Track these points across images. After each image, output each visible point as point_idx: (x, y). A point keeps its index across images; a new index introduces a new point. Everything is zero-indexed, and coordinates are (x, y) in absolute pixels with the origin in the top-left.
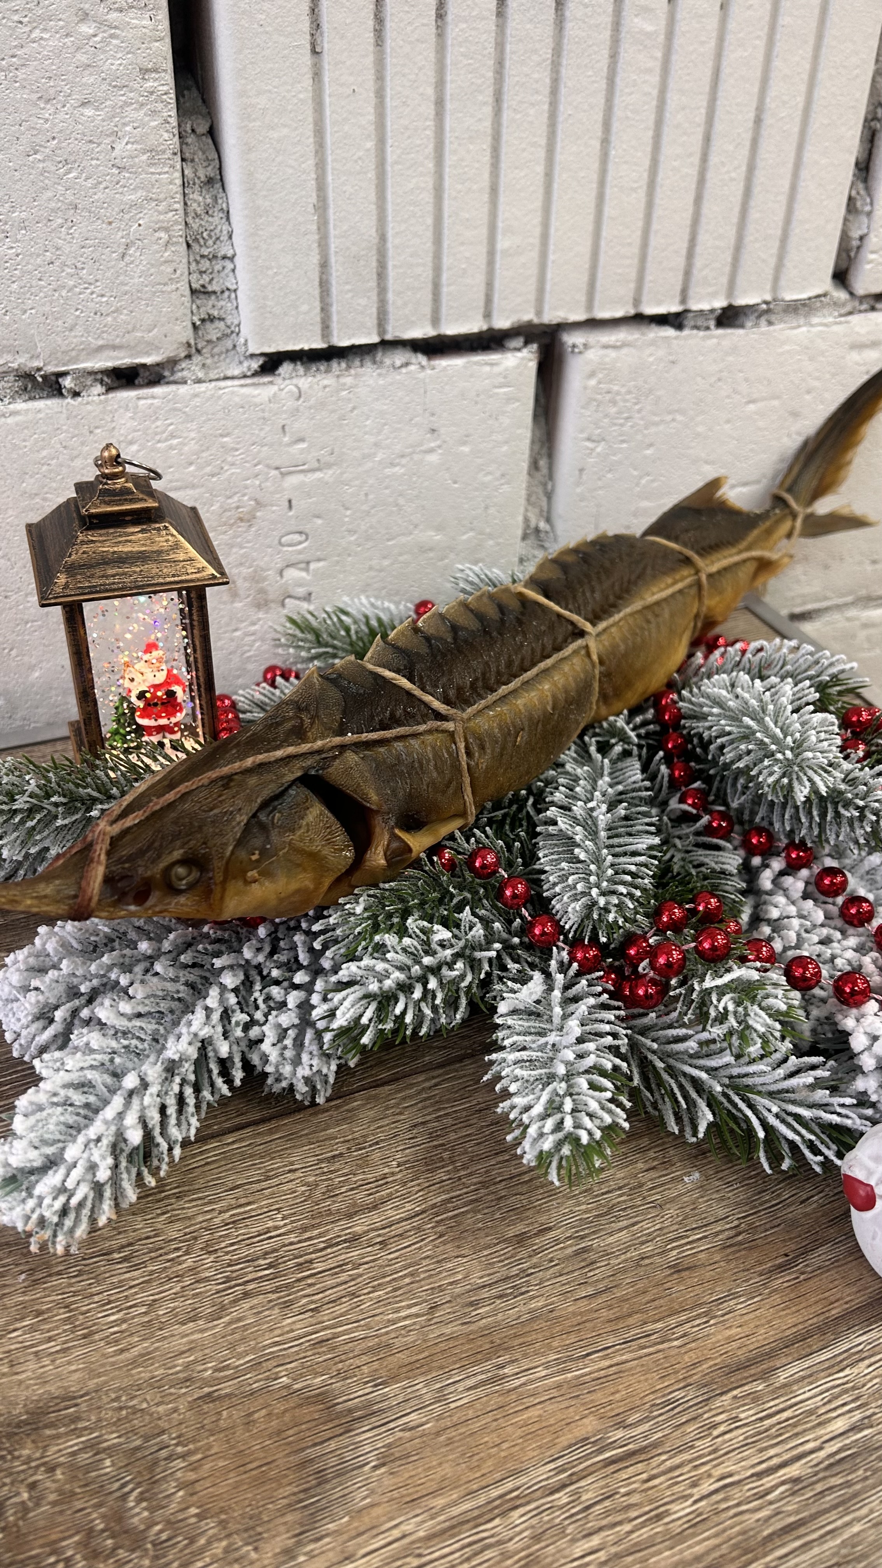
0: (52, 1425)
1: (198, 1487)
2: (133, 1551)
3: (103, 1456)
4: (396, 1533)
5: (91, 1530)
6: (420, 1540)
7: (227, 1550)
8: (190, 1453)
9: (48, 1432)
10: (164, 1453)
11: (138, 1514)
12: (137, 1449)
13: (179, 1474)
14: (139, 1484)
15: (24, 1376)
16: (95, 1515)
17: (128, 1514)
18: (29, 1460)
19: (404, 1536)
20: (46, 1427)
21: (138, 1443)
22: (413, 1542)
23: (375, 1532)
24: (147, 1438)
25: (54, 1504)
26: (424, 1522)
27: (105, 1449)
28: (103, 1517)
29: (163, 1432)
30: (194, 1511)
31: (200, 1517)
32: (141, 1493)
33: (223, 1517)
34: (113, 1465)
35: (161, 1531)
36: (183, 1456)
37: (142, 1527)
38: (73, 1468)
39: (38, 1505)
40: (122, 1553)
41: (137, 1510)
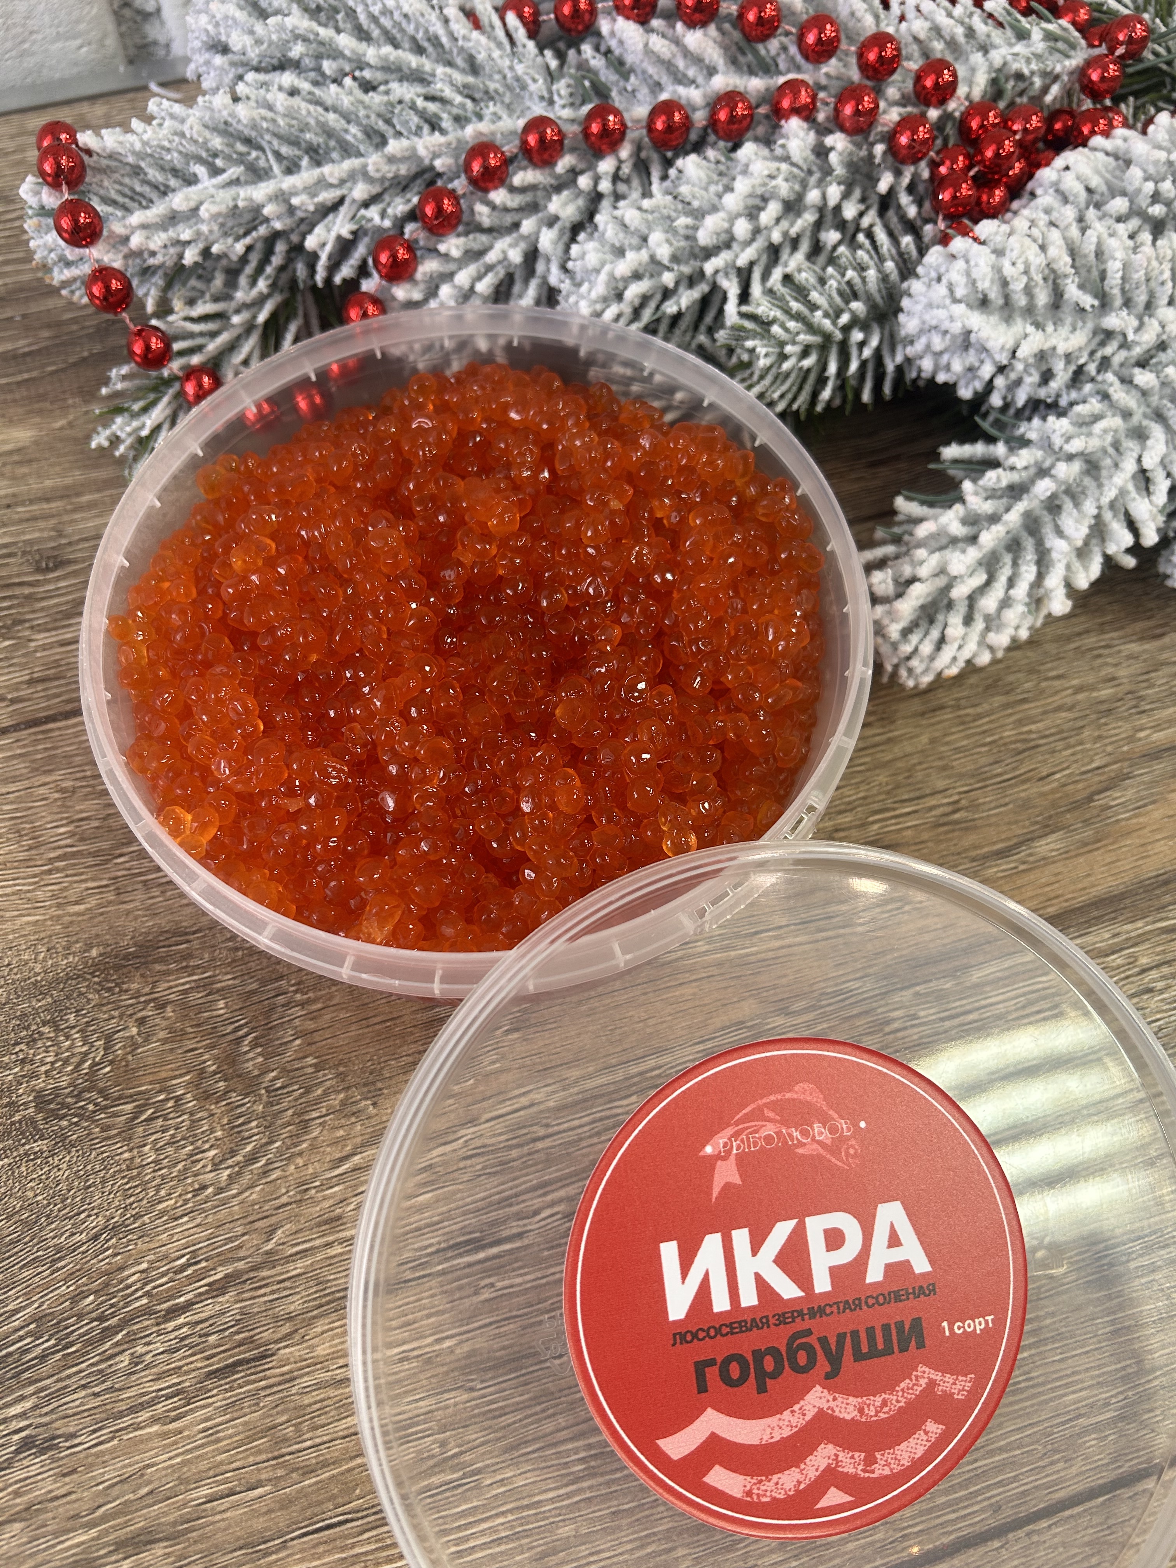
0: (162, 960)
1: (317, 1037)
2: (246, 1095)
3: (216, 997)
4: (524, 1101)
5: (203, 1071)
6: (549, 1110)
7: (343, 1103)
8: (309, 1002)
9: (158, 967)
10: (281, 999)
11: (252, 1059)
12: (253, 992)
13: (297, 1022)
14: (253, 1030)
15: (130, 906)
16: (206, 1057)
17: (242, 1058)
18: (137, 995)
19: (532, 1105)
20: (155, 961)
21: (254, 986)
22: (541, 1112)
23: (501, 1098)
24: (264, 983)
25: (165, 1041)
26: (554, 1092)
27: (218, 991)
28: (216, 1058)
29: (281, 978)
30: (310, 1060)
31: (318, 1067)
32: (256, 1038)
33: (341, 1069)
34: (226, 1007)
35: (275, 1079)
36: (302, 1004)
37: (256, 1073)
38: (184, 1007)
39: (147, 1040)
40: (234, 1097)
41: (251, 1055)
